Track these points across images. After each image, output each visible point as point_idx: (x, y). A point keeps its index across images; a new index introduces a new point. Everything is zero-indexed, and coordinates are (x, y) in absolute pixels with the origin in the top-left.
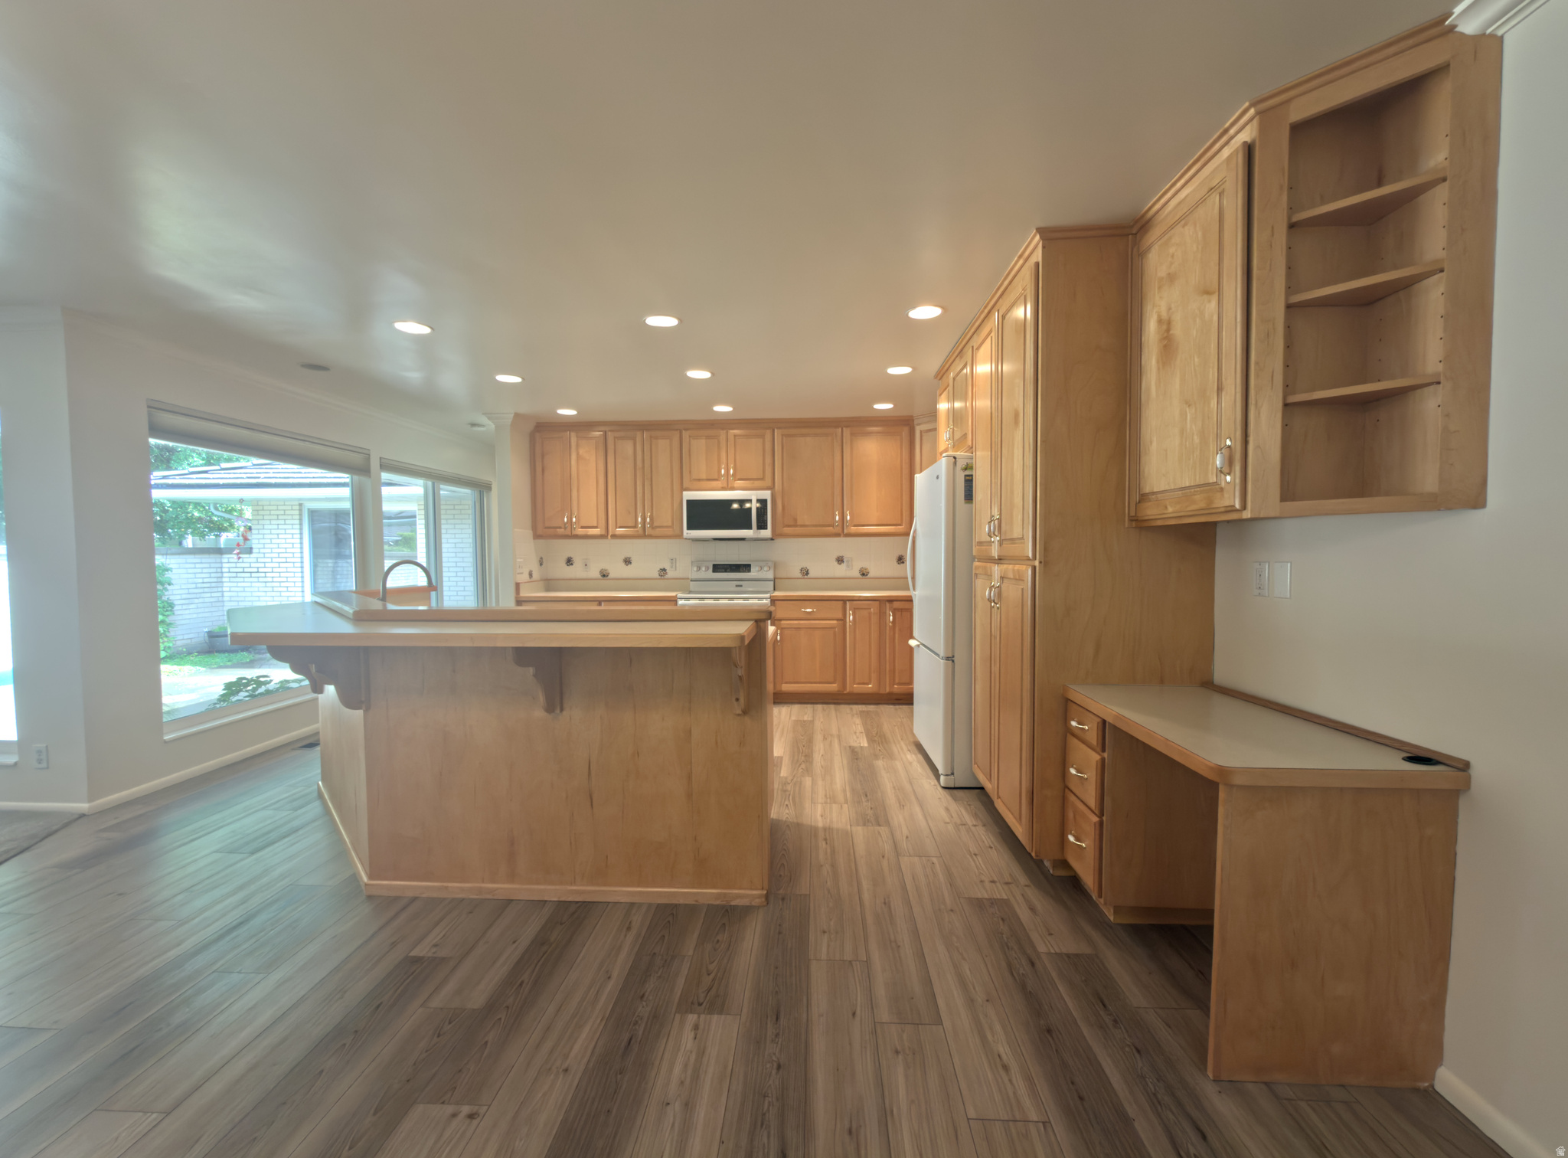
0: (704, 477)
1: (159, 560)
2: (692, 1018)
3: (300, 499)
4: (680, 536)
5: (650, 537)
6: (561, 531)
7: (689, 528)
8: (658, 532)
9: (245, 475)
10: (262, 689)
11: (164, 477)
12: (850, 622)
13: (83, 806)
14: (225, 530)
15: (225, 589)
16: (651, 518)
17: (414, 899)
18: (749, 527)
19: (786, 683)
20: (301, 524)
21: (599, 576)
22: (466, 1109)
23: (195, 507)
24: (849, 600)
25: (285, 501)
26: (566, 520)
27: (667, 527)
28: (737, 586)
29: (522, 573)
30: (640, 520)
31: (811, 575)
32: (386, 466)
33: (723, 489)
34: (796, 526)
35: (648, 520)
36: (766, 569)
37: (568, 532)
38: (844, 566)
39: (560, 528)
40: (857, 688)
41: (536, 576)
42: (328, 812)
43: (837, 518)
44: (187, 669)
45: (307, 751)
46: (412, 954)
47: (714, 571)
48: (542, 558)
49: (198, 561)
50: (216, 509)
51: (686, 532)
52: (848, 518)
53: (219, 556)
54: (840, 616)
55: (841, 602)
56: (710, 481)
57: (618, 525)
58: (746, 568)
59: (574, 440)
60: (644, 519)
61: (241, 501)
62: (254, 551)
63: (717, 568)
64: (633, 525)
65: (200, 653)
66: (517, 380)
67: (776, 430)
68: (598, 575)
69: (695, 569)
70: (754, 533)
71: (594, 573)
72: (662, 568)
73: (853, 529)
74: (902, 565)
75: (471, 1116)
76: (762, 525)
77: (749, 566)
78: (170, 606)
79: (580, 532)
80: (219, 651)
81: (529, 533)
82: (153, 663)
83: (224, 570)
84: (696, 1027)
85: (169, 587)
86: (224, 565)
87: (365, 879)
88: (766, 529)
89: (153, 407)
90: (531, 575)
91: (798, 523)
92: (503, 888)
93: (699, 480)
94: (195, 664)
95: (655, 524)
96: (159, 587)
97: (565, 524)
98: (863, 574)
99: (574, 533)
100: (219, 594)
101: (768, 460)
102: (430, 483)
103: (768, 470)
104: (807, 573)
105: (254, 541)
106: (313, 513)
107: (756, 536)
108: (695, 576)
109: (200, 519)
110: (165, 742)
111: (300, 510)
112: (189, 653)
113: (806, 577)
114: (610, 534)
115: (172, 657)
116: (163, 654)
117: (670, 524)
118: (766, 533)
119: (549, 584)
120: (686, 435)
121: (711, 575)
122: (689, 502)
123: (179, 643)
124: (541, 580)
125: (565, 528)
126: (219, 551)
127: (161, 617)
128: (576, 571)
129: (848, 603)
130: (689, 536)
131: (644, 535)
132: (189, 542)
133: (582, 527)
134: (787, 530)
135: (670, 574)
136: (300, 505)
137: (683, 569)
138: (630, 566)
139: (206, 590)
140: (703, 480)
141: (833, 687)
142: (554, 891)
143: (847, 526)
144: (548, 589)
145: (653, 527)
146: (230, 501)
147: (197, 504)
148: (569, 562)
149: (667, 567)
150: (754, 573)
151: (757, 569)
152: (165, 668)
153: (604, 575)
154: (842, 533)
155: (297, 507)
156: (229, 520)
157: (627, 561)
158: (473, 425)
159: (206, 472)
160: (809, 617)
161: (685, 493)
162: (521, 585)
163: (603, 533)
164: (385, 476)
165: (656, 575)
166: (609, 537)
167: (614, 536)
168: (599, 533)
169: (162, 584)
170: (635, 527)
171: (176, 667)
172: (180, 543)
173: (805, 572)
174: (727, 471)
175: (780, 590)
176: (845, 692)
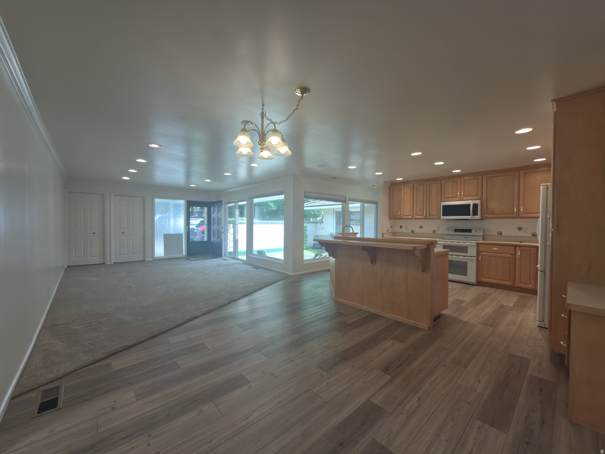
0: (451, 197)
1: (305, 225)
2: (393, 341)
3: (334, 208)
4: (440, 218)
5: (428, 219)
6: (398, 217)
7: (443, 215)
8: (431, 217)
9: (322, 203)
10: (321, 257)
11: (307, 204)
12: (518, 255)
13: (291, 274)
14: (317, 217)
15: (317, 232)
16: (429, 212)
17: (343, 304)
18: (469, 215)
19: (483, 278)
20: (334, 215)
22: (342, 335)
23: (312, 211)
24: (518, 246)
25: (330, 209)
26: (399, 213)
27: (435, 215)
28: (465, 238)
29: (385, 230)
30: (424, 213)
31: (503, 234)
32: (350, 200)
33: (459, 200)
34: (493, 214)
35: (428, 213)
36: (479, 231)
37: (400, 217)
38: (522, 231)
39: (397, 216)
40: (521, 285)
41: (390, 231)
42: (330, 285)
43: (515, 210)
44: (309, 252)
45: (328, 272)
46: (340, 312)
47: (455, 232)
48: (392, 226)
49: (312, 225)
50: (316, 212)
51: (442, 217)
52: (522, 210)
53: (316, 224)
54: (513, 253)
55: (513, 247)
56: (454, 198)
57: (417, 215)
58: (470, 231)
59: (403, 187)
60: (426, 213)
61: (321, 209)
62: (324, 222)
63: (456, 230)
64: (422, 215)
65: (312, 248)
66: (381, 173)
67: (484, 176)
68: (410, 232)
69: (447, 231)
70: (471, 217)
71: (409, 231)
72: (434, 230)
73: (525, 215)
75: (343, 336)
76: (475, 213)
77: (471, 230)
78: (307, 236)
80: (316, 248)
81: (388, 218)
82: (303, 249)
83: (317, 227)
84: (393, 342)
85: (307, 231)
86: (318, 226)
87: (334, 297)
88: (477, 215)
89: (305, 192)
90: (388, 231)
91: (494, 213)
92: (361, 306)
93: (448, 198)
94: (311, 251)
95: (430, 214)
96: (305, 231)
97: (399, 215)
99: (402, 217)
100: (316, 234)
101: (480, 188)
102: (362, 203)
103: (480, 192)
105: (324, 220)
106: (336, 212)
107: (472, 218)
108: (447, 233)
109: (313, 214)
110: (304, 264)
111: (334, 211)
112: (310, 248)
113: (500, 235)
114: (414, 218)
115: (306, 249)
116: (305, 248)
117: (436, 214)
118: (478, 217)
119: (394, 234)
120: (443, 182)
121: (453, 233)
122: (443, 206)
123: (308, 245)
124: (391, 233)
125: (399, 216)
126: (316, 223)
127: (305, 239)
128: (403, 230)
129: (517, 248)
130: (443, 218)
131: (426, 218)
132: (311, 220)
133: (405, 216)
134: (488, 216)
135: (437, 232)
136: (334, 210)
137: (443, 230)
138: (422, 229)
139: (314, 232)
140: (450, 197)
141: (509, 283)
142: (372, 310)
143: (521, 214)
144: (394, 236)
145: (429, 215)
146: (319, 209)
147: (313, 211)
148: (401, 227)
149: (436, 229)
150: (473, 233)
151: (475, 231)
152: (305, 251)
153: (413, 232)
154: (518, 216)
155: (333, 211)
156: (318, 214)
157: (421, 227)
158: (373, 186)
159: (315, 202)
160: (495, 252)
161: (442, 203)
162: (384, 234)
163: (412, 217)
164: (350, 202)
165: (431, 232)
166: (414, 219)
167: (415, 219)
168: (410, 218)
169: (305, 230)
170: (423, 215)
171: (307, 251)
172: (310, 221)
173: (500, 233)
174: (460, 194)
175: (486, 240)
176: (516, 286)
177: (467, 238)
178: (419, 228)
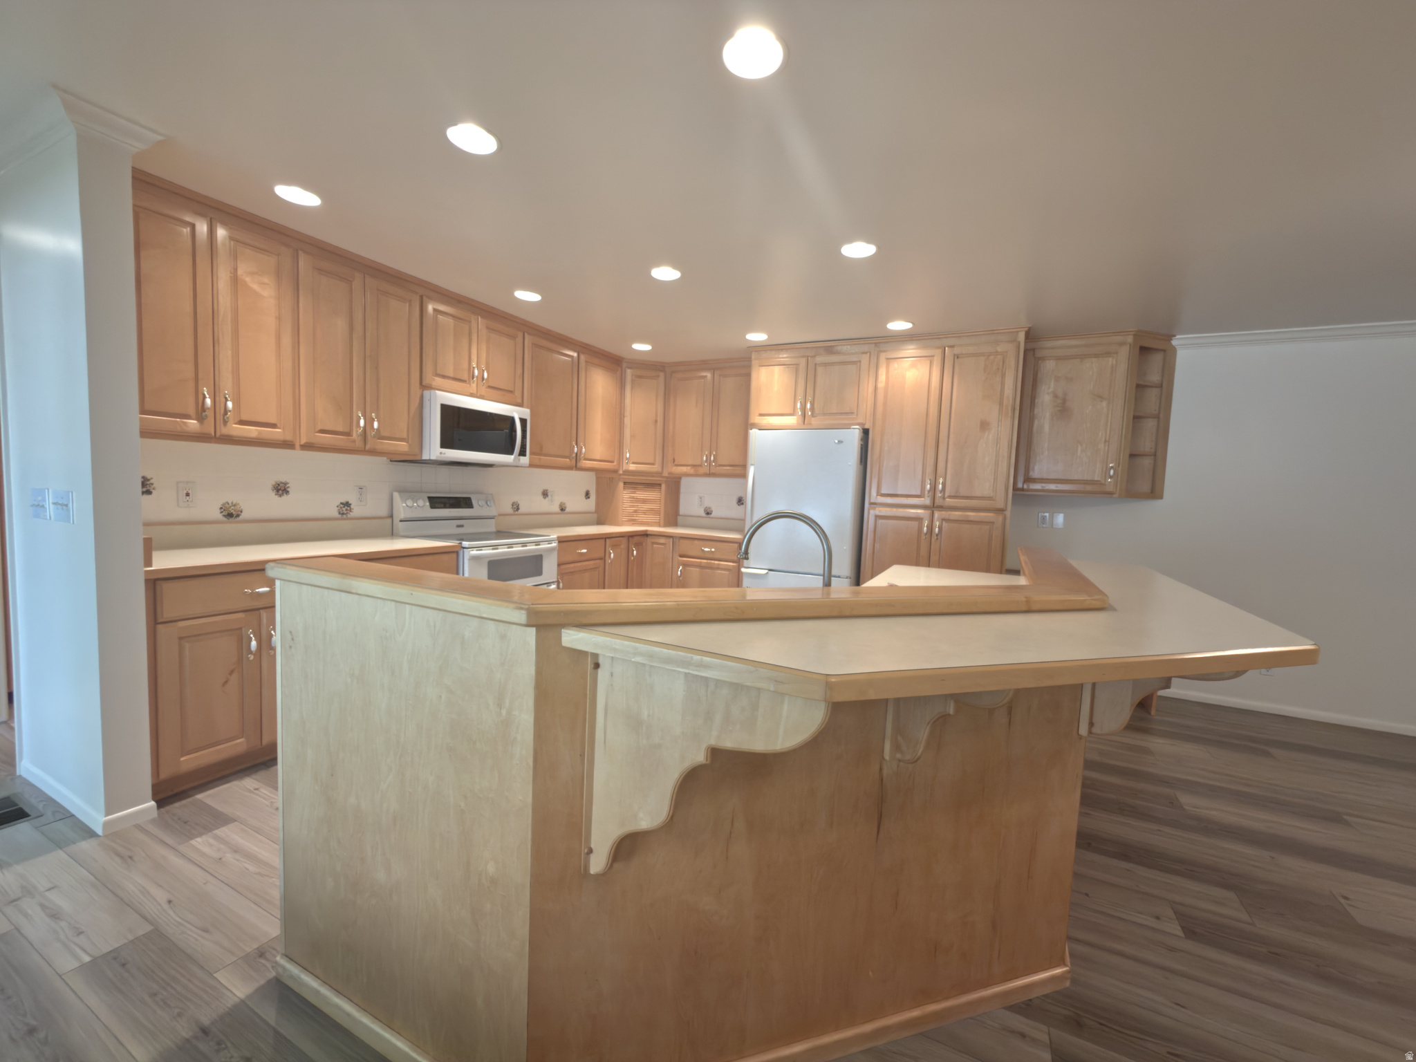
0: (451, 375)
4: (416, 454)
7: (443, 445)
12: (610, 560)
16: (378, 421)
21: (220, 517)
24: (608, 538)
26: (205, 399)
27: (400, 440)
28: (458, 526)
30: (360, 422)
31: (522, 510)
33: (472, 395)
34: (541, 454)
35: (374, 424)
36: (488, 504)
37: (209, 429)
38: (548, 500)
39: (189, 416)
43: (576, 449)
47: (432, 507)
51: (438, 450)
52: (583, 450)
54: (602, 555)
55: (603, 541)
56: (459, 383)
58: (467, 502)
60: (367, 423)
63: (435, 502)
67: (526, 335)
68: (217, 515)
70: (513, 458)
71: (207, 510)
72: (347, 502)
74: (742, 506)
76: (523, 453)
77: (472, 500)
79: (236, 429)
88: (525, 455)
91: (543, 452)
93: (445, 377)
97: (204, 409)
98: (708, 514)
99: (224, 431)
101: (519, 371)
103: (519, 383)
104: (518, 509)
107: (506, 464)
113: (517, 513)
114: (302, 441)
117: (405, 436)
118: (525, 460)
121: (429, 511)
125: (203, 419)
129: (608, 541)
133: (238, 423)
134: (533, 459)
135: (357, 511)
138: (285, 497)
140: (450, 378)
143: (580, 459)
145: (379, 436)
148: (147, 487)
149: (353, 501)
150: (474, 508)
151: (479, 503)
153: (231, 514)
154: (576, 465)
157: (281, 489)
160: (582, 559)
161: (427, 391)
163: (289, 437)
165: (334, 513)
166: (298, 446)
167: (308, 446)
168: (281, 437)
173: (516, 507)
174: (480, 373)
177: (462, 526)
178: (273, 494)
